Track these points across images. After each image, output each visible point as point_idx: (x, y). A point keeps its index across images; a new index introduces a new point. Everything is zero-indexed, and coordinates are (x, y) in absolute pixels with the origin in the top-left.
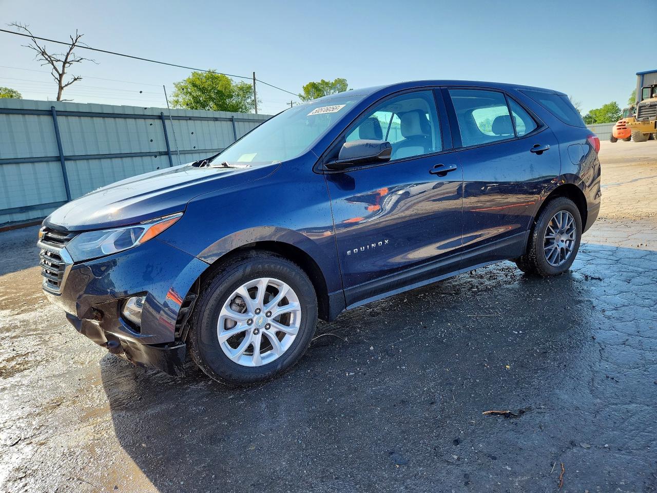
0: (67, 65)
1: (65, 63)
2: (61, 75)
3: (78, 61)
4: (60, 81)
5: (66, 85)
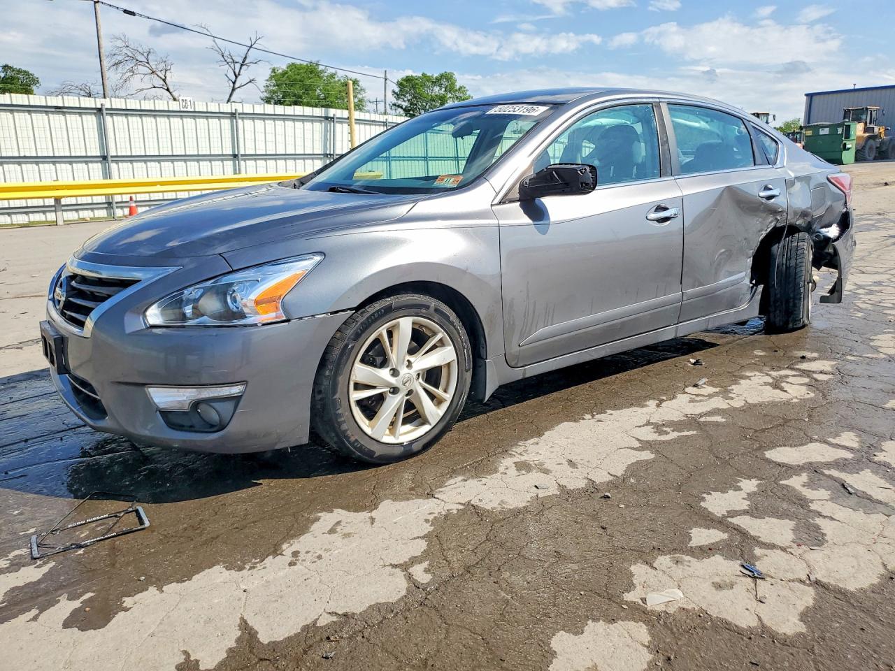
1: (242, 65)
2: (237, 77)
3: (254, 63)
4: (234, 83)
5: (239, 87)
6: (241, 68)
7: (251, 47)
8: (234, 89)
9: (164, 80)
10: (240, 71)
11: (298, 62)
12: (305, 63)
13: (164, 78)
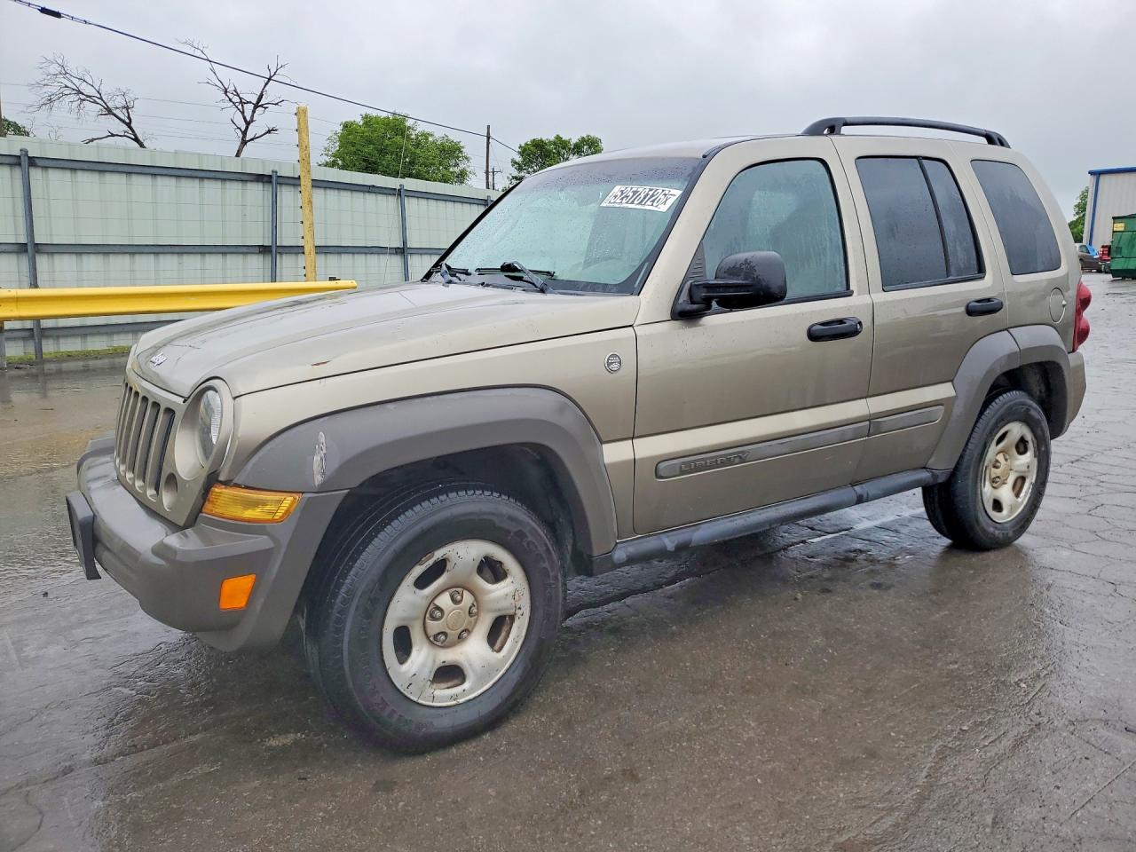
0: (259, 110)
1: (256, 106)
2: (248, 124)
3: (277, 104)
4: (244, 133)
5: (252, 139)
6: (254, 112)
7: (269, 79)
8: (244, 142)
9: (129, 125)
10: (252, 116)
11: (374, 113)
12: (384, 115)
13: (127, 121)
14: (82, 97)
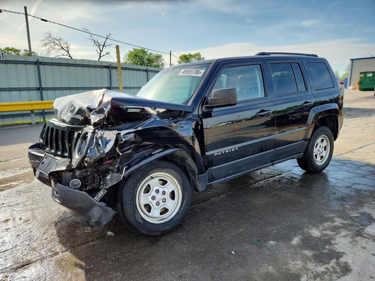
1: (103, 46)
4: (100, 54)
5: (102, 56)
7: (107, 38)
10: (102, 49)
13: (68, 51)
14: (55, 44)
